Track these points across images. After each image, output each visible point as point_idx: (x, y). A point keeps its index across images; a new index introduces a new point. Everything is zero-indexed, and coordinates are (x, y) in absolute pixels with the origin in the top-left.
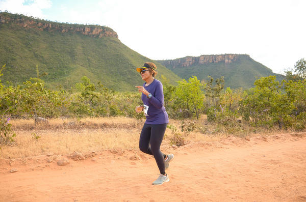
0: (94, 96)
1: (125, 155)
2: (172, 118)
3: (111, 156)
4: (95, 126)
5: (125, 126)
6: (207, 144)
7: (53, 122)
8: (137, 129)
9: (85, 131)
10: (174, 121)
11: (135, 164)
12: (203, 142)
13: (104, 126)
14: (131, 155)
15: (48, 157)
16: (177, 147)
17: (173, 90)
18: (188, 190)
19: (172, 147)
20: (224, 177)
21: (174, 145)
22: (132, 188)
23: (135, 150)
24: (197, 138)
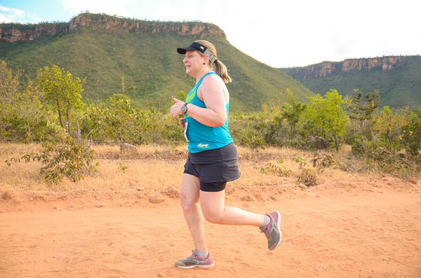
1: (235, 194)
2: (300, 149)
6: (350, 185)
7: (142, 149)
8: (251, 162)
10: (303, 153)
11: (248, 206)
12: (344, 182)
14: (243, 194)
15: (138, 192)
16: (306, 187)
17: (303, 110)
19: (299, 187)
20: (373, 231)
21: (301, 184)
22: (244, 235)
23: (249, 188)
24: (335, 177)
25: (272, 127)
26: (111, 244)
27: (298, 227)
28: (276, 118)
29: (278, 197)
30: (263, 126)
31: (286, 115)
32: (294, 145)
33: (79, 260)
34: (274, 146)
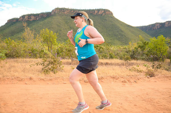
0: (101, 48)
1: (119, 79)
2: (146, 61)
3: (112, 80)
4: (102, 64)
5: (118, 64)
6: (170, 77)
8: (125, 66)
10: (147, 62)
11: (125, 85)
13: (107, 64)
14: (123, 80)
16: (150, 77)
17: (147, 44)
18: (158, 102)
19: (147, 77)
21: (148, 76)
22: (124, 97)
23: (125, 77)
24: (163, 73)
25: (134, 52)
26: (70, 98)
28: (135, 48)
29: (137, 81)
30: (129, 51)
31: (139, 46)
32: (143, 59)
33: (58, 104)
34: (135, 60)
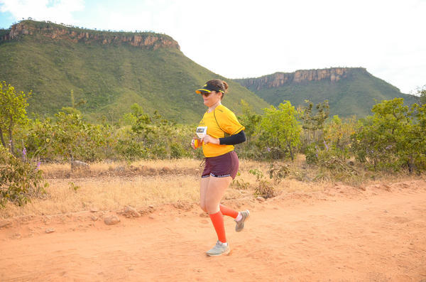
0: (149, 131)
1: (193, 210)
2: (257, 160)
3: (175, 212)
4: (152, 172)
5: (192, 172)
6: (305, 195)
7: (95, 166)
9: (139, 179)
10: (260, 164)
11: (207, 222)
12: (300, 193)
13: (164, 171)
15: (92, 214)
16: (264, 199)
17: (258, 121)
18: (279, 257)
19: (257, 199)
20: (329, 240)
21: (259, 197)
24: (291, 187)
26: (64, 273)
27: (258, 241)
32: (250, 157)
